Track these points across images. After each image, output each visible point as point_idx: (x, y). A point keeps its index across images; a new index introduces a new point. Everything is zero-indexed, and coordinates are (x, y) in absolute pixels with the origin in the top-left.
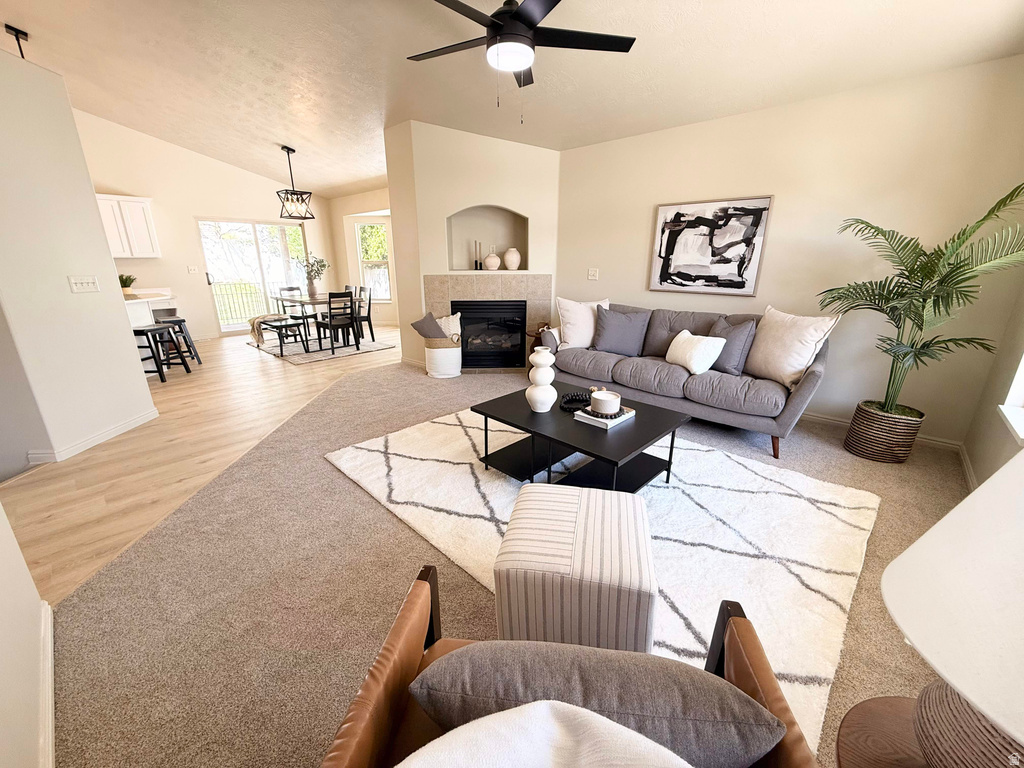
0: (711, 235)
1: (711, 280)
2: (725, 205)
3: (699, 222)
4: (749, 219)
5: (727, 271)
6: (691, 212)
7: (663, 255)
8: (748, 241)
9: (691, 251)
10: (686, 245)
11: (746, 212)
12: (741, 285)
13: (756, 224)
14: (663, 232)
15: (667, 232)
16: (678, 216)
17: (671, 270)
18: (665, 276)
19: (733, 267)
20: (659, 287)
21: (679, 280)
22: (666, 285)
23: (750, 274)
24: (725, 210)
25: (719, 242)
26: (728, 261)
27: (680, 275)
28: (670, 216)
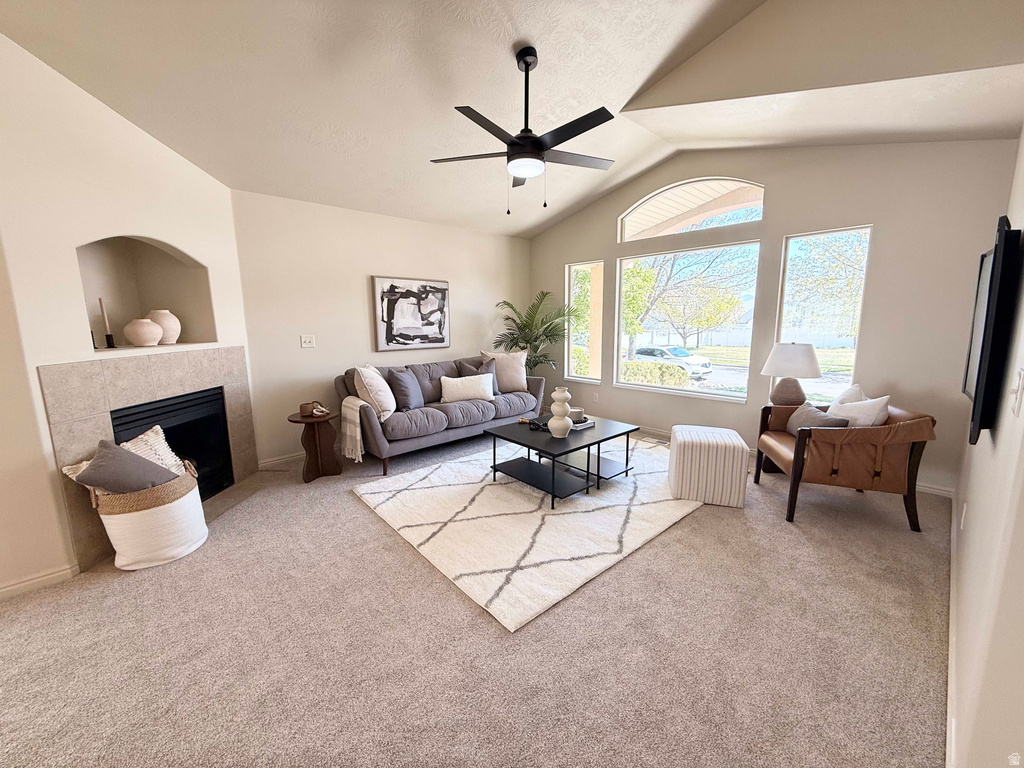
0: (419, 304)
1: (424, 338)
2: (424, 283)
3: (408, 294)
4: (439, 295)
5: (433, 331)
6: (403, 286)
7: (386, 319)
8: (441, 310)
9: (406, 317)
10: (402, 312)
11: (438, 290)
12: (442, 340)
13: (443, 298)
14: (382, 300)
15: (386, 300)
16: (393, 287)
17: (394, 333)
18: (390, 338)
19: (435, 328)
20: (387, 348)
21: (402, 340)
22: (393, 346)
23: (445, 332)
24: (425, 287)
25: (425, 310)
26: (432, 324)
27: (402, 336)
28: (386, 287)
